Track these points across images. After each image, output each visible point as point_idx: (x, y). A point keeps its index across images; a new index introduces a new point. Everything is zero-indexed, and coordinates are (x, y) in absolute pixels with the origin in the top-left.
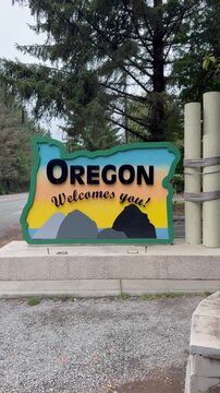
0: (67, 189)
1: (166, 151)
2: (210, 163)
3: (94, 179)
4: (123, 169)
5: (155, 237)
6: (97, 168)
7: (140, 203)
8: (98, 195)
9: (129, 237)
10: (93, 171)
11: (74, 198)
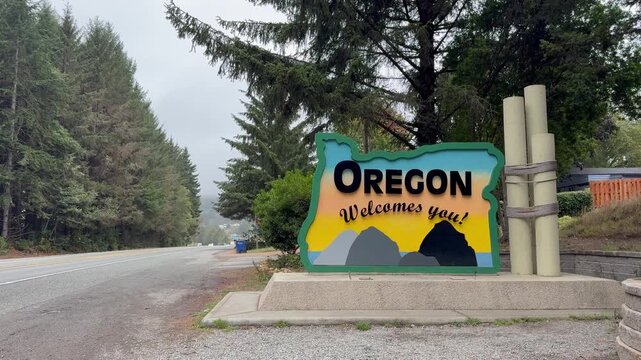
0: (360, 199)
1: (485, 153)
2: (544, 168)
3: (394, 187)
4: (433, 174)
5: (475, 264)
6: (399, 173)
7: (455, 220)
8: (401, 208)
9: (442, 264)
10: (394, 177)
11: (368, 212)
